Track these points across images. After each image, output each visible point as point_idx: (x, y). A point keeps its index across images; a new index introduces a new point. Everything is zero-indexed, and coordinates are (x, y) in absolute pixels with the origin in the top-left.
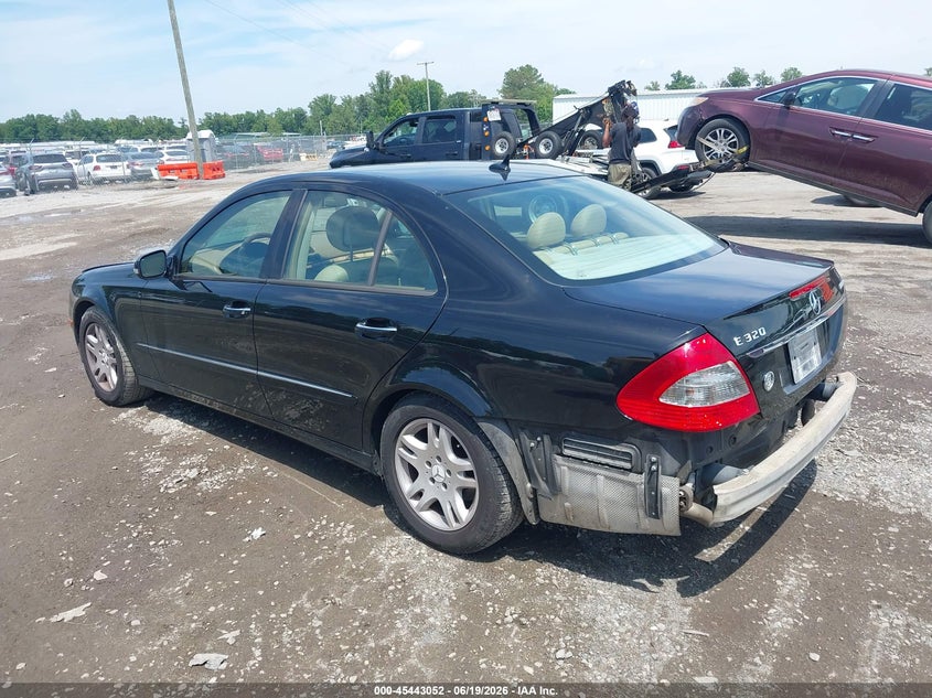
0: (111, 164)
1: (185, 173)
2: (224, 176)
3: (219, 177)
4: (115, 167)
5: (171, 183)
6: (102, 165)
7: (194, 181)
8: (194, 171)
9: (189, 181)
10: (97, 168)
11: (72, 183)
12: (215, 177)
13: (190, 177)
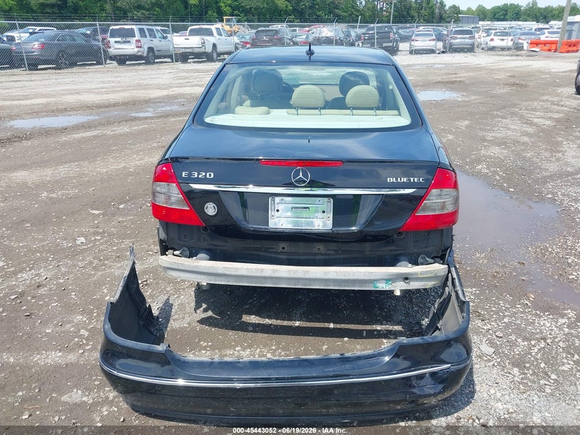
0: (502, 38)
1: (548, 47)
2: (577, 51)
3: (573, 52)
4: (503, 40)
5: (535, 53)
6: (495, 38)
7: (551, 53)
8: (554, 47)
9: (548, 53)
10: (492, 40)
11: (470, 49)
12: (568, 52)
13: (550, 50)
